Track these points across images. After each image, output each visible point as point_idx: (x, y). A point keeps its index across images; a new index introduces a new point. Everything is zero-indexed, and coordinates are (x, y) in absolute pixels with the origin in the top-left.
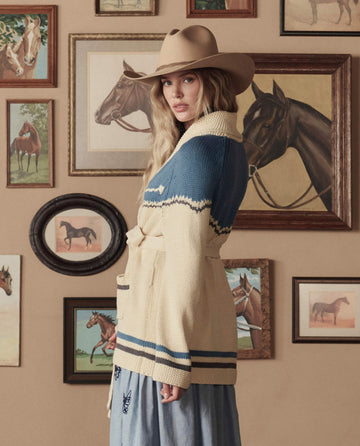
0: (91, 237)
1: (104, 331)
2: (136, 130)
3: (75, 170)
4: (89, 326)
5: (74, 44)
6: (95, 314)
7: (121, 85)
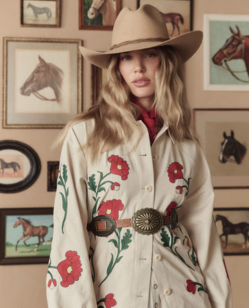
0: (17, 168)
1: (25, 230)
2: (46, 99)
3: (6, 124)
4: (15, 226)
5: (7, 44)
6: (19, 218)
7: (37, 71)
